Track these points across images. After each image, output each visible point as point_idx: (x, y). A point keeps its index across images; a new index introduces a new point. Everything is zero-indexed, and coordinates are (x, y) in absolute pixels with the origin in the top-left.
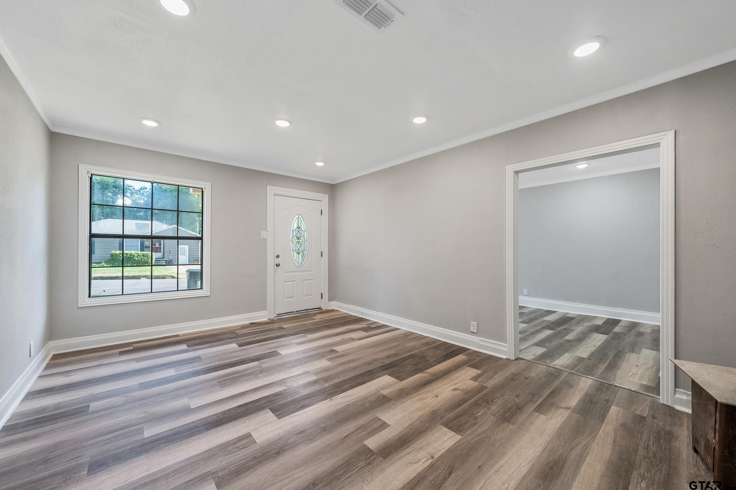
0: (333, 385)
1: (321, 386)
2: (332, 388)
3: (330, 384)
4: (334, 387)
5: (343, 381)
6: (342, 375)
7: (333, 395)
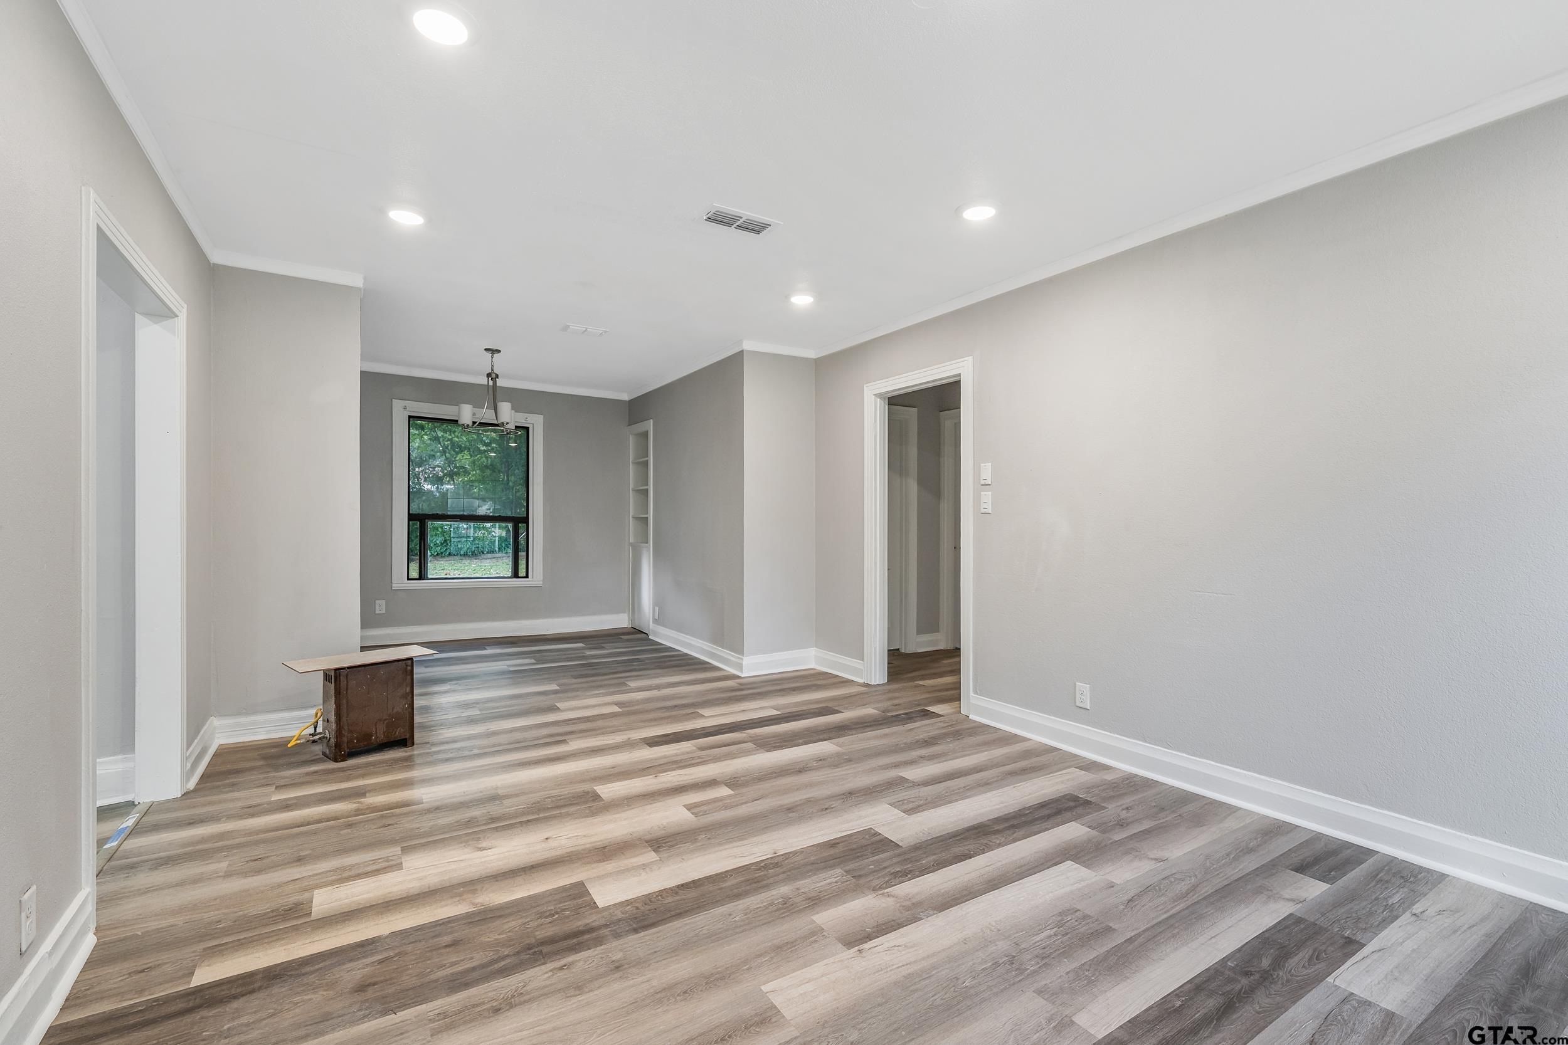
0: (766, 887)
1: (798, 889)
2: (771, 881)
3: (774, 892)
4: (765, 882)
5: (738, 896)
6: (737, 919)
7: (769, 861)
